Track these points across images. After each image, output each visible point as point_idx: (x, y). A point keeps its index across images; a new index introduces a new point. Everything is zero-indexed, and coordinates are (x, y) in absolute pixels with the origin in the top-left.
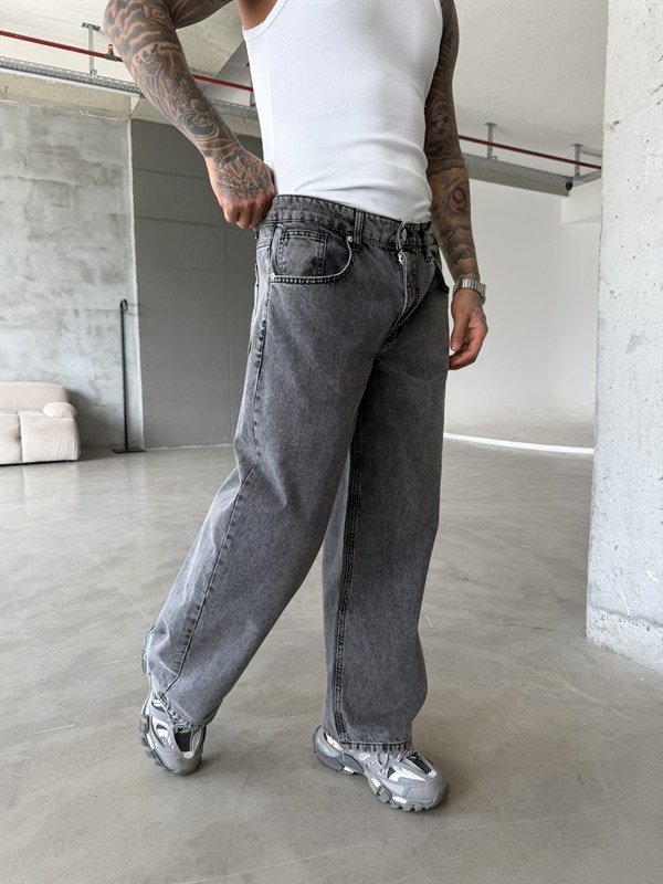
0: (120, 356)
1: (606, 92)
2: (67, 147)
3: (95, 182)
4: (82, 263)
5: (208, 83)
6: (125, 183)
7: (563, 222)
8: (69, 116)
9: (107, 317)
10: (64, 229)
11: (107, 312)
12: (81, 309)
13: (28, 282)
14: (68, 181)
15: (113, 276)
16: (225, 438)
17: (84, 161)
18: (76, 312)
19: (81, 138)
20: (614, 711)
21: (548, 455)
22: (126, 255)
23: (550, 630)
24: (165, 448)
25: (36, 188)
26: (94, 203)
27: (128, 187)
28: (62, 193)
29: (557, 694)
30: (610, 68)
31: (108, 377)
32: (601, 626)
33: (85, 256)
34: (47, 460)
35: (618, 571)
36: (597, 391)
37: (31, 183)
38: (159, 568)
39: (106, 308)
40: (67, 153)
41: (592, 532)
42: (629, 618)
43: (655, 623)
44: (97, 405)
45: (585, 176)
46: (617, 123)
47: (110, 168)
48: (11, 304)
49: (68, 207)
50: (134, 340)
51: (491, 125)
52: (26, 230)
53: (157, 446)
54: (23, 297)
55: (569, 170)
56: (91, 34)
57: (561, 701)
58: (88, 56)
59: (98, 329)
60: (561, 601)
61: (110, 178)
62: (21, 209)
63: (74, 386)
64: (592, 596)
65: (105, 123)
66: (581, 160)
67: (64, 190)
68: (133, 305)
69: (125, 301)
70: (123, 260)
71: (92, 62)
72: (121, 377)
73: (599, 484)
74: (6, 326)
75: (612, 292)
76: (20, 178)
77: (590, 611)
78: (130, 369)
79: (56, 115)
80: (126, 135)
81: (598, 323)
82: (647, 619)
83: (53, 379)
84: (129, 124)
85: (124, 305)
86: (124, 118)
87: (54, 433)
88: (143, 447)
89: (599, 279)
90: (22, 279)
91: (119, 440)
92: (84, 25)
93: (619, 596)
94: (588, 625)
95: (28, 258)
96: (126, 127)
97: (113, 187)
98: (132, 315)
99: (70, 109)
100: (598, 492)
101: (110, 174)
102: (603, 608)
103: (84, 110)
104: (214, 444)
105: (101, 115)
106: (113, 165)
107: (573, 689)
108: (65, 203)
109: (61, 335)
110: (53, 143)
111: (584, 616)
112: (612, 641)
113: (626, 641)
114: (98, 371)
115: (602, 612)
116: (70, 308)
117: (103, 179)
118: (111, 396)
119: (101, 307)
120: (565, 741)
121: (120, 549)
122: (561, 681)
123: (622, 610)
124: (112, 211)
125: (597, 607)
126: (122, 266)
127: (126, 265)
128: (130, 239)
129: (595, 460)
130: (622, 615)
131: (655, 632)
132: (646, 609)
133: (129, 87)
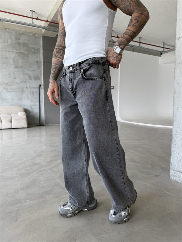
0: (38, 99)
1: (177, 29)
2: (25, 43)
3: (32, 52)
4: (29, 74)
6: (41, 53)
7: (159, 64)
8: (25, 35)
9: (35, 89)
10: (24, 65)
12: (28, 86)
13: (14, 79)
14: (25, 52)
15: (37, 78)
17: (30, 47)
18: (27, 88)
19: (29, 41)
20: (179, 199)
21: (156, 128)
22: (41, 72)
23: (160, 176)
24: (50, 125)
25: (17, 54)
26: (32, 58)
28: (23, 56)
29: (163, 194)
30: (178, 23)
31: (35, 105)
32: (174, 175)
33: (30, 72)
34: (19, 127)
35: (179, 160)
36: (173, 110)
37: (15, 53)
38: (51, 157)
40: (25, 45)
41: (172, 149)
44: (32, 113)
45: (166, 51)
46: (180, 38)
48: (9, 85)
49: (25, 59)
50: (42, 95)
51: (140, 37)
52: (14, 65)
53: (48, 124)
54: (13, 83)
55: (161, 50)
56: (32, 13)
57: (164, 196)
58: (31, 19)
59: (33, 92)
60: (162, 168)
61: (36, 51)
62: (12, 60)
63: (26, 108)
64: (172, 167)
65: (35, 37)
66: (165, 47)
67: (24, 55)
68: (42, 86)
69: (40, 85)
71: (32, 21)
72: (39, 105)
73: (174, 136)
74: (8, 91)
75: (178, 84)
76: (12, 51)
77: (171, 171)
78: (41, 103)
79: (22, 35)
80: (41, 40)
81: (174, 92)
83: (20, 106)
84: (42, 37)
85: (40, 86)
86: (41, 35)
87: (21, 120)
88: (44, 124)
89: (174, 80)
90: (12, 79)
91: (38, 122)
92: (30, 11)
93: (179, 167)
94: (170, 175)
95: (14, 73)
97: (37, 54)
98: (42, 88)
99: (26, 33)
100: (174, 138)
101: (36, 50)
102: (175, 170)
103: (30, 33)
105: (34, 35)
106: (37, 48)
107: (167, 192)
108: (24, 58)
109: (23, 94)
110: (21, 42)
111: (170, 172)
112: (177, 179)
113: (181, 179)
114: (33, 103)
116: (25, 87)
117: (34, 52)
118: (36, 110)
119: (34, 86)
120: (166, 207)
121: (40, 152)
122: (164, 190)
123: (180, 171)
124: (37, 60)
125: (173, 170)
126: (39, 75)
127: (40, 75)
128: (42, 68)
129: (173, 129)
130: (180, 172)
133: (42, 27)
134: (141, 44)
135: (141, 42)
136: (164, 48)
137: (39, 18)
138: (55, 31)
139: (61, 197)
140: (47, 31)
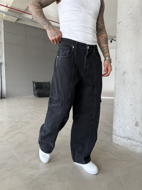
1: (117, 15)
5: (22, 12)
6: (2, 35)
16: (26, 95)
20: (122, 161)
22: (2, 52)
23: (105, 141)
24: (11, 97)
30: (118, 9)
32: (116, 139)
35: (120, 127)
36: (115, 85)
41: (114, 117)
42: (123, 138)
43: (129, 139)
46: (120, 22)
50: (4, 72)
53: (9, 97)
57: (110, 160)
60: (105, 133)
64: (114, 132)
68: (3, 64)
69: (2, 62)
70: (1, 53)
72: (1, 80)
73: (116, 107)
75: (119, 62)
77: (113, 136)
80: (2, 23)
81: (115, 69)
82: (127, 138)
84: (3, 21)
86: (1, 19)
88: (6, 97)
89: (116, 58)
93: (120, 132)
94: (113, 139)
96: (2, 22)
98: (3, 66)
102: (117, 135)
104: (23, 96)
107: (112, 156)
111: (112, 137)
112: (119, 143)
113: (122, 143)
115: (116, 136)
120: (112, 171)
122: (109, 154)
125: (115, 135)
126: (1, 54)
127: (2, 54)
128: (3, 48)
129: (115, 101)
130: (121, 137)
131: (129, 141)
132: (127, 135)
133: (3, 12)
138: (14, 17)
139: (14, 170)
140: (7, 15)
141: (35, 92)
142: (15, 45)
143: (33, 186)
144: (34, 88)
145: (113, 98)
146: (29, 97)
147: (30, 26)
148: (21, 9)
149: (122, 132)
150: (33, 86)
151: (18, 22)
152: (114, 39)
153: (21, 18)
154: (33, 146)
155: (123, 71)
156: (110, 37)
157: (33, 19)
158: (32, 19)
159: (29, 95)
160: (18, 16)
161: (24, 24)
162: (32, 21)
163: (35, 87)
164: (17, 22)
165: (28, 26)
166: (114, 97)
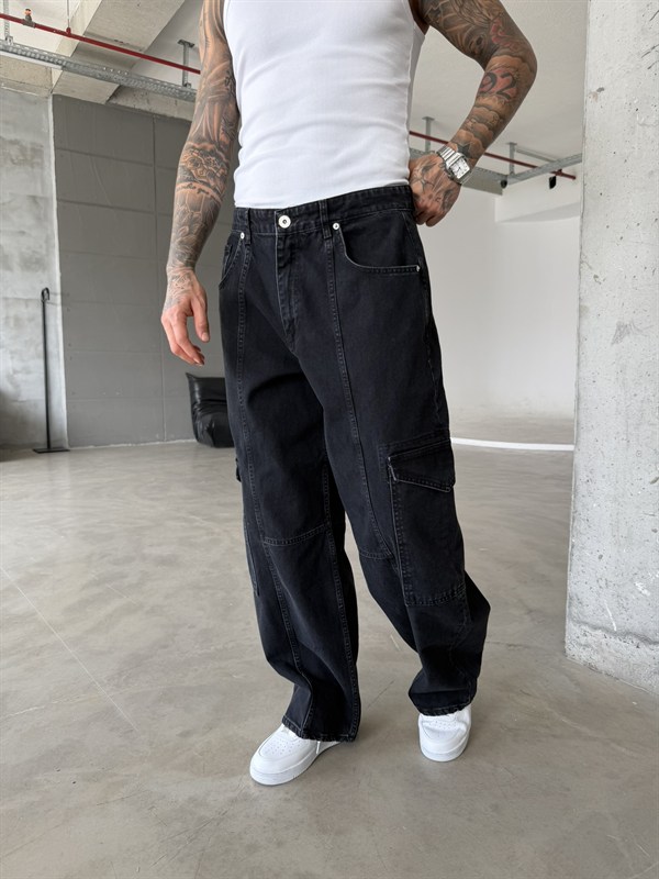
0: (41, 348)
1: (589, 56)
3: (12, 161)
5: (138, 58)
6: (46, 163)
7: (497, 220)
9: (27, 306)
11: (27, 302)
15: (34, 263)
16: (158, 436)
17: (1, 137)
20: (613, 745)
22: (48, 240)
23: (526, 647)
24: (92, 447)
26: (12, 183)
27: (49, 167)
30: (593, 30)
31: (27, 371)
32: (583, 642)
33: (3, 241)
35: (603, 583)
36: (577, 385)
39: (26, 297)
41: (573, 540)
42: (615, 634)
43: (646, 640)
44: (16, 401)
45: (519, 175)
46: (601, 90)
47: (29, 146)
50: (57, 332)
51: (428, 119)
53: (83, 445)
55: (504, 168)
57: (554, 736)
58: (2, 21)
59: (17, 320)
60: (530, 611)
61: (31, 156)
64: (574, 610)
65: (22, 97)
66: (516, 159)
68: (56, 294)
69: (47, 289)
70: (44, 246)
71: (7, 28)
72: (43, 371)
73: (582, 489)
75: (596, 277)
77: (570, 625)
78: (52, 362)
80: (47, 109)
81: (580, 311)
82: (636, 635)
84: (50, 100)
85: (45, 293)
86: (45, 94)
88: (67, 446)
89: (581, 262)
91: (41, 439)
93: (604, 610)
94: (567, 641)
96: (47, 103)
97: (33, 167)
98: (55, 304)
100: (579, 495)
101: (29, 153)
102: (586, 623)
104: (143, 442)
105: (19, 88)
106: (32, 143)
107: (564, 720)
111: (564, 630)
112: (596, 659)
113: (612, 659)
114: (18, 365)
115: (584, 627)
117: (21, 158)
118: (30, 393)
119: (20, 296)
120: (568, 790)
121: (38, 565)
122: (549, 710)
123: (608, 625)
124: (31, 194)
125: (578, 622)
126: (44, 252)
127: (47, 250)
128: (52, 224)
129: (576, 461)
130: (607, 630)
131: (645, 650)
132: (635, 624)
133: (50, 58)
134: (432, 143)
135: (432, 135)
136: (512, 161)
137: (34, 20)
138: (102, 78)
139: (116, 775)
140: (70, 74)
141: (198, 422)
142: (107, 206)
143: (203, 850)
144: (194, 403)
145: (570, 448)
146: (174, 445)
147: (172, 118)
148: (135, 44)
149: (611, 610)
150: (188, 393)
151: (121, 102)
152: (564, 171)
153: (132, 84)
154: (196, 670)
155: (616, 321)
156: (547, 160)
157: (185, 85)
158: (184, 89)
159: (173, 436)
160: (120, 76)
161: (146, 112)
162: (181, 98)
163: (199, 401)
164: (114, 101)
165: (163, 118)
166: (571, 443)
